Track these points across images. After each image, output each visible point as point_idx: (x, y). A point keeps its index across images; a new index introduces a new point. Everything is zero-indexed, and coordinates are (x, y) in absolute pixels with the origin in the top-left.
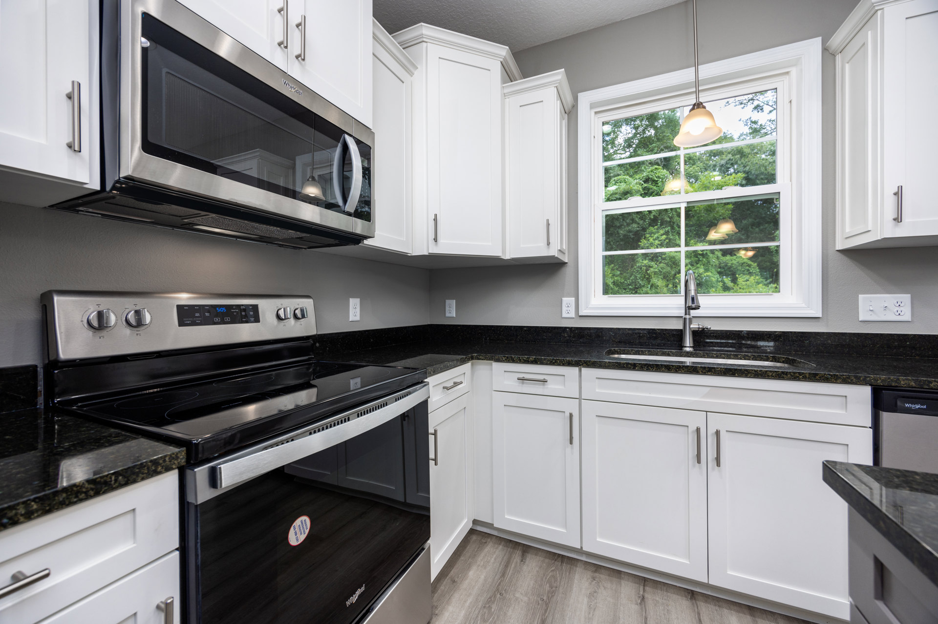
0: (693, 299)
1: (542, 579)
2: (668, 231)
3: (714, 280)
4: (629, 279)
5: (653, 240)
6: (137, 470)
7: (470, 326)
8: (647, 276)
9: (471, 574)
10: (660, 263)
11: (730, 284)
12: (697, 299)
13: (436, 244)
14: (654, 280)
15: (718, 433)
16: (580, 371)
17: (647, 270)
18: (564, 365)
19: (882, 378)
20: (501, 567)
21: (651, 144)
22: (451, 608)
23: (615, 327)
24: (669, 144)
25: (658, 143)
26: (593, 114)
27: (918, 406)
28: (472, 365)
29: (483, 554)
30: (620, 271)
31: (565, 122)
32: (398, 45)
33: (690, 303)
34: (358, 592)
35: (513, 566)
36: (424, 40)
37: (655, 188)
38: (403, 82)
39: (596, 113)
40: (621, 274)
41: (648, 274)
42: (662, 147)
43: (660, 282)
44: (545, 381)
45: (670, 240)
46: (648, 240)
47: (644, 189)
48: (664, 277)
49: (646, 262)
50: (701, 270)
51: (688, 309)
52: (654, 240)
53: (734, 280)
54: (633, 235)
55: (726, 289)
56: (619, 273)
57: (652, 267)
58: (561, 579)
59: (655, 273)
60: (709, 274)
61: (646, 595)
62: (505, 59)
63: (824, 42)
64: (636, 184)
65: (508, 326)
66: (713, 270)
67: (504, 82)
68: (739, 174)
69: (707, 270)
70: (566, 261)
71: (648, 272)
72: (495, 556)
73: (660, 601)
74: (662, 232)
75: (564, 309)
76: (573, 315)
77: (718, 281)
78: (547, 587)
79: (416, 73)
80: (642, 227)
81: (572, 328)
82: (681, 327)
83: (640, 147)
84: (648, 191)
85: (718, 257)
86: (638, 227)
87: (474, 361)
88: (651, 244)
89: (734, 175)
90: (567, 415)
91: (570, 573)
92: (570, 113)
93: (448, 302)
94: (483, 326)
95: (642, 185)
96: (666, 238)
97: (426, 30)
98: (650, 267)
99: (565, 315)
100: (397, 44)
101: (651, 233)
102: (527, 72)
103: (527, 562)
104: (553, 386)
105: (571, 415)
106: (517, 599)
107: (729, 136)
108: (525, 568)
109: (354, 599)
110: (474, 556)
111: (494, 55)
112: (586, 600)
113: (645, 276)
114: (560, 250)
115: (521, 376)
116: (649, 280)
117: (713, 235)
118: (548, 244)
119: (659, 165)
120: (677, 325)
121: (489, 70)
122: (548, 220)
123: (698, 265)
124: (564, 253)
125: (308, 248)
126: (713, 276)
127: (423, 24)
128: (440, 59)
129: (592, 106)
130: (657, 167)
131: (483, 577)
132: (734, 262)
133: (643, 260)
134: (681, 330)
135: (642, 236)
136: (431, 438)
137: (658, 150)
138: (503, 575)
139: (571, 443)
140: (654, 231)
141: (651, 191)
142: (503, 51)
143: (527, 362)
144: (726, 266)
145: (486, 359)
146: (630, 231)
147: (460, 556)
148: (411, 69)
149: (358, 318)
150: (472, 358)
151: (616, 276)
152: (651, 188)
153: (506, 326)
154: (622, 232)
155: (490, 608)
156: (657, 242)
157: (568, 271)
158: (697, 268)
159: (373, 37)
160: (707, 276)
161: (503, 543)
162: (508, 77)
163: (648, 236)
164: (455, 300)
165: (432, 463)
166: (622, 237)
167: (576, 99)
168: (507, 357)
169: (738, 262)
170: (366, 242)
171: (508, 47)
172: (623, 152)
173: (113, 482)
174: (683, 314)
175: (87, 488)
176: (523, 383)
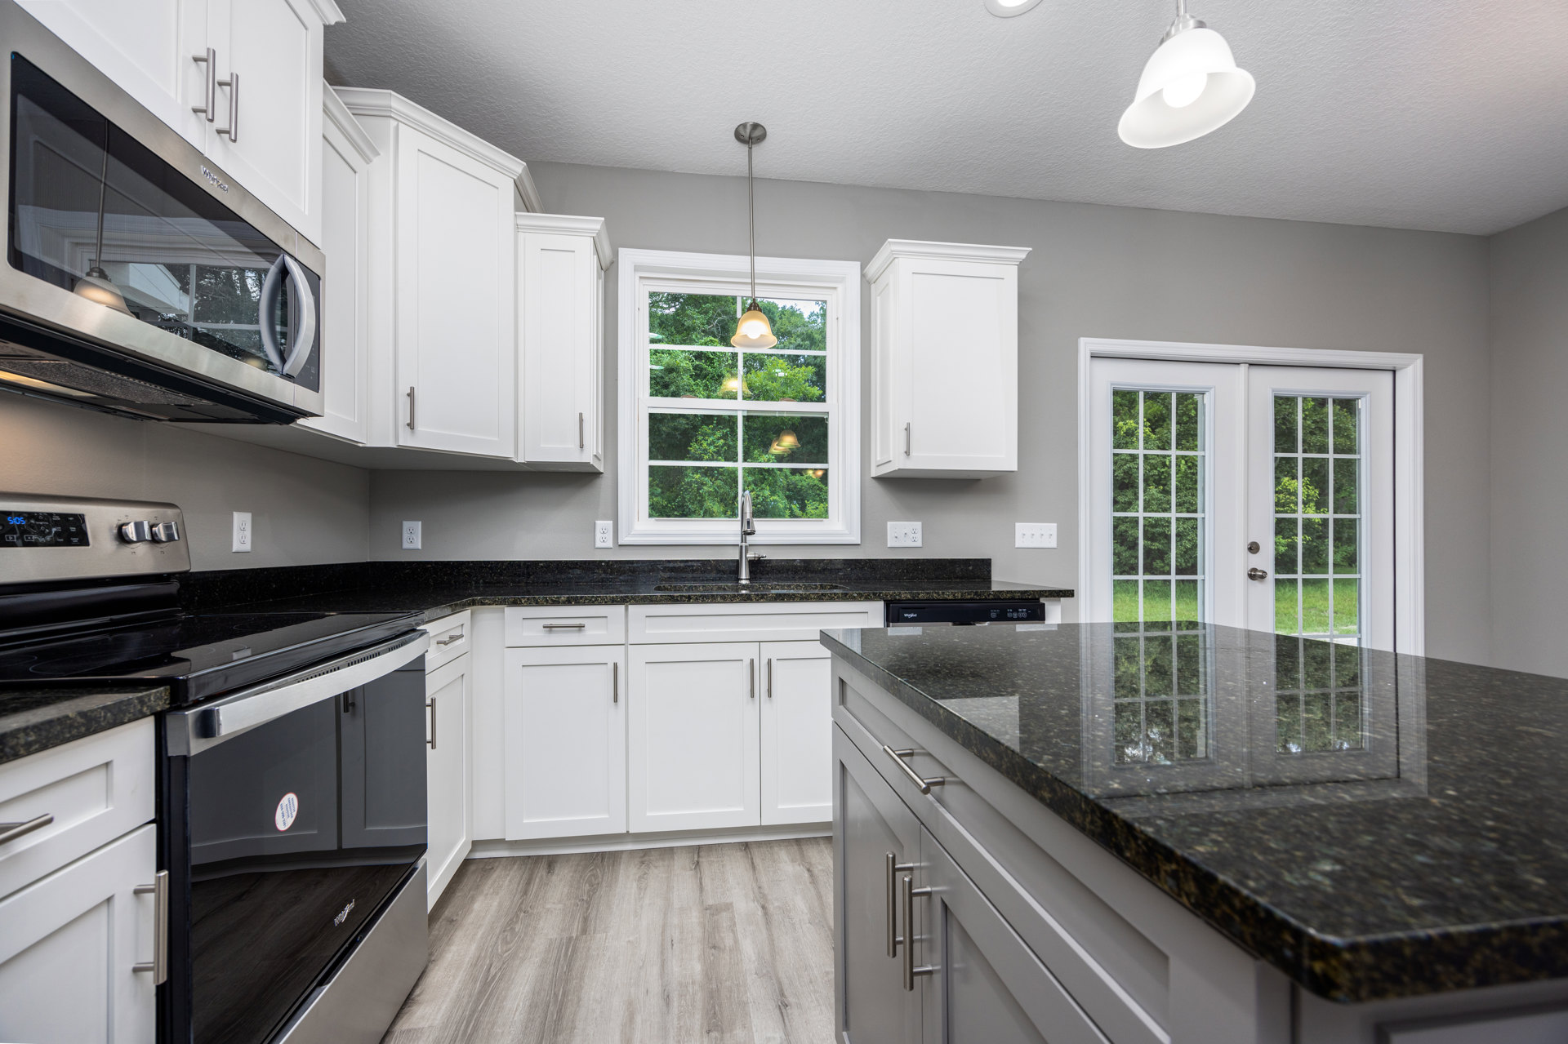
0: (748, 523)
1: (579, 882)
2: (727, 434)
3: (781, 506)
4: (674, 501)
5: (707, 444)
6: (124, 708)
7: (448, 563)
8: (698, 498)
9: (477, 906)
10: (716, 480)
11: (797, 511)
12: (752, 523)
13: (413, 433)
14: (708, 504)
15: (770, 661)
16: (627, 609)
17: (699, 489)
18: (606, 603)
19: (891, 593)
20: (521, 886)
21: (705, 303)
22: (454, 948)
23: (664, 559)
24: (728, 309)
25: (714, 304)
26: (637, 278)
27: (912, 615)
28: (472, 614)
29: (490, 882)
30: (661, 488)
31: (601, 282)
32: (345, 107)
33: (745, 528)
34: (348, 909)
35: (537, 880)
36: (393, 115)
37: (710, 369)
38: (355, 172)
39: (641, 278)
40: (662, 493)
41: (701, 495)
42: (719, 311)
43: (716, 508)
44: (581, 627)
45: (729, 446)
46: (701, 445)
47: (695, 368)
48: (721, 500)
49: (697, 476)
50: (767, 493)
51: (746, 533)
52: (709, 445)
53: (803, 508)
54: (680, 434)
55: (793, 515)
56: (659, 490)
57: (705, 485)
58: (603, 876)
59: (710, 494)
60: (776, 498)
61: (701, 860)
62: (520, 177)
63: (863, 268)
64: (685, 358)
65: (514, 562)
66: (781, 494)
67: (517, 209)
68: (810, 367)
69: (773, 493)
70: (602, 471)
71: (701, 491)
72: (508, 878)
73: (715, 860)
74: (719, 434)
75: (598, 535)
76: (610, 543)
77: (785, 508)
78: (587, 887)
79: (376, 160)
80: (692, 425)
81: (609, 561)
82: (738, 558)
83: (689, 305)
84: (701, 371)
85: (786, 475)
86: (687, 424)
87: (475, 607)
88: (704, 450)
89: (804, 368)
90: (611, 666)
91: (613, 866)
92: (608, 271)
93: (407, 525)
94: (472, 562)
95: (693, 361)
96: (725, 444)
97: (396, 102)
98: (703, 484)
99: (599, 544)
100: (344, 105)
101: (705, 434)
102: (550, 205)
103: (556, 872)
104: (593, 632)
105: (616, 665)
106: (548, 910)
107: (798, 312)
108: (554, 878)
109: (343, 916)
110: (477, 887)
111: (503, 170)
112: (635, 885)
113: (696, 497)
114: (595, 456)
115: (548, 622)
116: (701, 503)
117: (776, 449)
118: (582, 446)
119: (715, 336)
120: (733, 555)
121: (497, 188)
122: (581, 415)
123: (763, 485)
124: (600, 460)
125: (170, 420)
126: (781, 501)
127: (393, 93)
128: (421, 154)
129: (637, 268)
130: (713, 339)
131: (495, 903)
132: (805, 484)
133: (693, 474)
134: (737, 561)
135: (692, 438)
136: (428, 710)
137: (713, 314)
138: (525, 893)
139: (616, 700)
140: (708, 431)
141: (704, 372)
142: (518, 166)
143: (556, 603)
144: (795, 488)
145: (495, 603)
146: (675, 429)
147: (454, 892)
148: (368, 153)
149: (247, 547)
150: (473, 603)
151: (656, 496)
152: (705, 369)
153: (511, 562)
154: (664, 429)
155: (512, 929)
156: (712, 449)
157: (604, 483)
158: (762, 489)
159: (324, 111)
160: (774, 501)
161: (518, 862)
162: (524, 203)
163: (700, 438)
164: (420, 522)
165: (429, 746)
166: (664, 436)
167: (616, 254)
168: (528, 599)
169: (808, 484)
170: (301, 421)
171: (525, 164)
172: (665, 306)
173: (102, 719)
174: (739, 543)
175: (78, 723)
176: (550, 632)
